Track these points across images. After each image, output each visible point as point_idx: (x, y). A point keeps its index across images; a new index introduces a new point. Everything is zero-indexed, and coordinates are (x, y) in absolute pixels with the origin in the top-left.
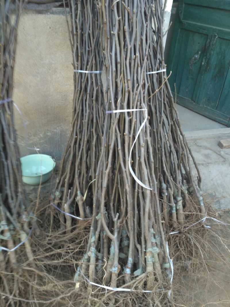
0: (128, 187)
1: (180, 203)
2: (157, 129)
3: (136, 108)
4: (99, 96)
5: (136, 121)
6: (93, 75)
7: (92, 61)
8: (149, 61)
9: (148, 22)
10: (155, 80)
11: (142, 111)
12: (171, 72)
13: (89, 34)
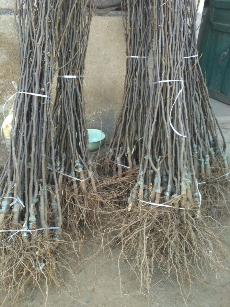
0: (168, 136)
1: (208, 159)
2: (190, 101)
3: (176, 79)
4: (146, 75)
5: (176, 89)
6: (142, 60)
7: (142, 49)
8: (185, 49)
9: (185, 19)
10: (189, 63)
11: (180, 81)
12: (202, 54)
13: (140, 29)
